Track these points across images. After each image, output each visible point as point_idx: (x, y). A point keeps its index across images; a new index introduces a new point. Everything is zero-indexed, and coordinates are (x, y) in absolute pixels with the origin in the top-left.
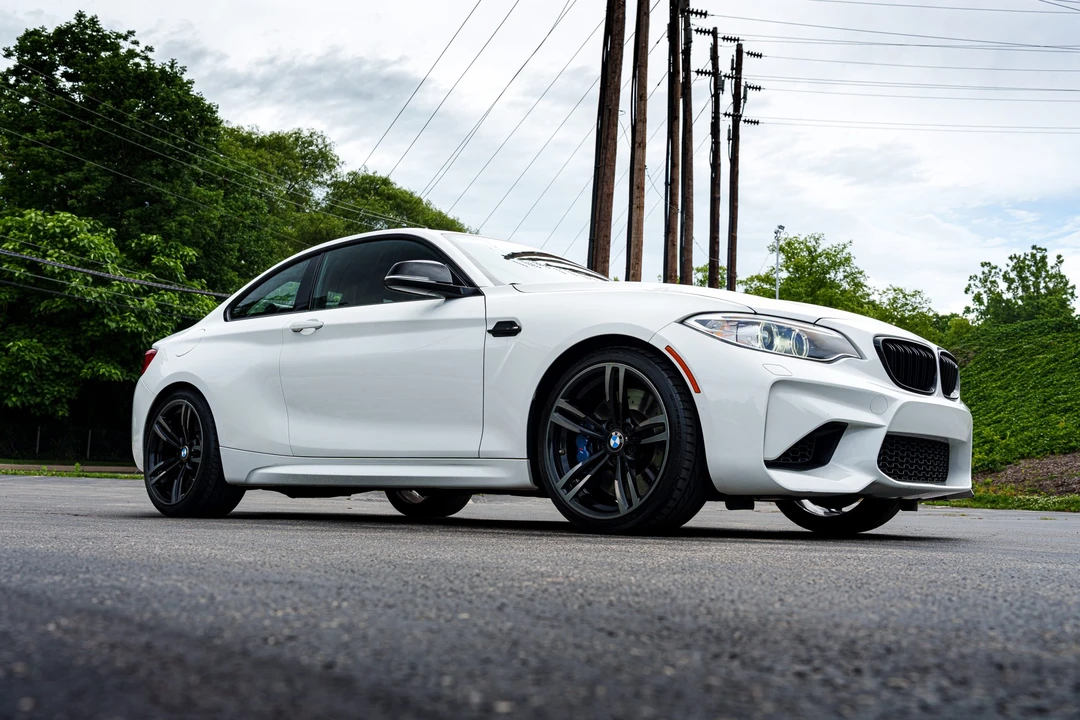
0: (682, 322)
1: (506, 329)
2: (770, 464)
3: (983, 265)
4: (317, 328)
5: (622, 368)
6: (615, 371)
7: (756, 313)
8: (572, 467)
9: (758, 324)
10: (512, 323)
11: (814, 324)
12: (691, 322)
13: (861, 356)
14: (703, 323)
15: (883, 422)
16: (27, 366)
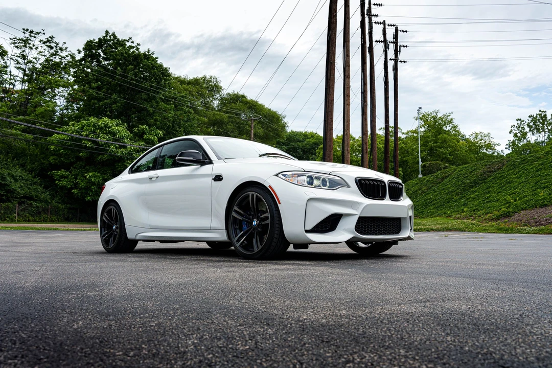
0: (277, 175)
1: (218, 178)
2: (307, 231)
3: (517, 120)
4: (157, 177)
5: (255, 194)
6: (253, 195)
7: (305, 171)
8: (240, 232)
9: (305, 175)
10: (220, 176)
11: (329, 174)
12: (280, 175)
13: (349, 187)
14: (284, 175)
15: (358, 213)
16: (93, 184)
